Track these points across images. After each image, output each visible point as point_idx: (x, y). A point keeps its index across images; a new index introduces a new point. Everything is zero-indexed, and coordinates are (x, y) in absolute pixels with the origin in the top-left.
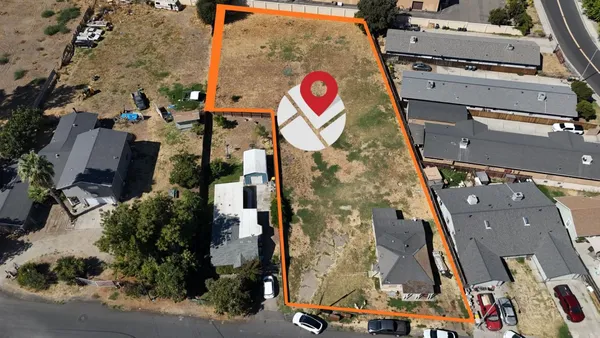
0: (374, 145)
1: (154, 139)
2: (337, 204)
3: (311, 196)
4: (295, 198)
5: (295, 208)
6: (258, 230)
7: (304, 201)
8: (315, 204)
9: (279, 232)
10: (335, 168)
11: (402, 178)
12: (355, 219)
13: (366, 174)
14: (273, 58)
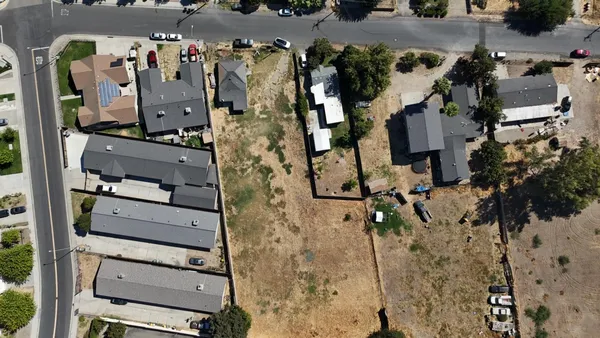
0: (243, 171)
1: (398, 168)
2: (268, 119)
3: (284, 124)
4: (295, 124)
5: (294, 115)
6: (314, 89)
7: (289, 119)
8: (282, 118)
9: (303, 91)
10: (270, 149)
11: (226, 142)
12: (258, 108)
13: (249, 144)
14: (325, 276)
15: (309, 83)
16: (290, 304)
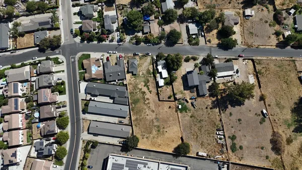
0: (136, 93)
1: (186, 91)
2: (144, 77)
3: (149, 78)
4: (152, 78)
5: (152, 75)
6: (158, 67)
7: (151, 77)
8: (148, 76)
9: (155, 68)
10: (145, 86)
11: (131, 84)
12: (141, 73)
13: (138, 85)
14: (163, 126)
15: (157, 66)
16: (151, 136)
